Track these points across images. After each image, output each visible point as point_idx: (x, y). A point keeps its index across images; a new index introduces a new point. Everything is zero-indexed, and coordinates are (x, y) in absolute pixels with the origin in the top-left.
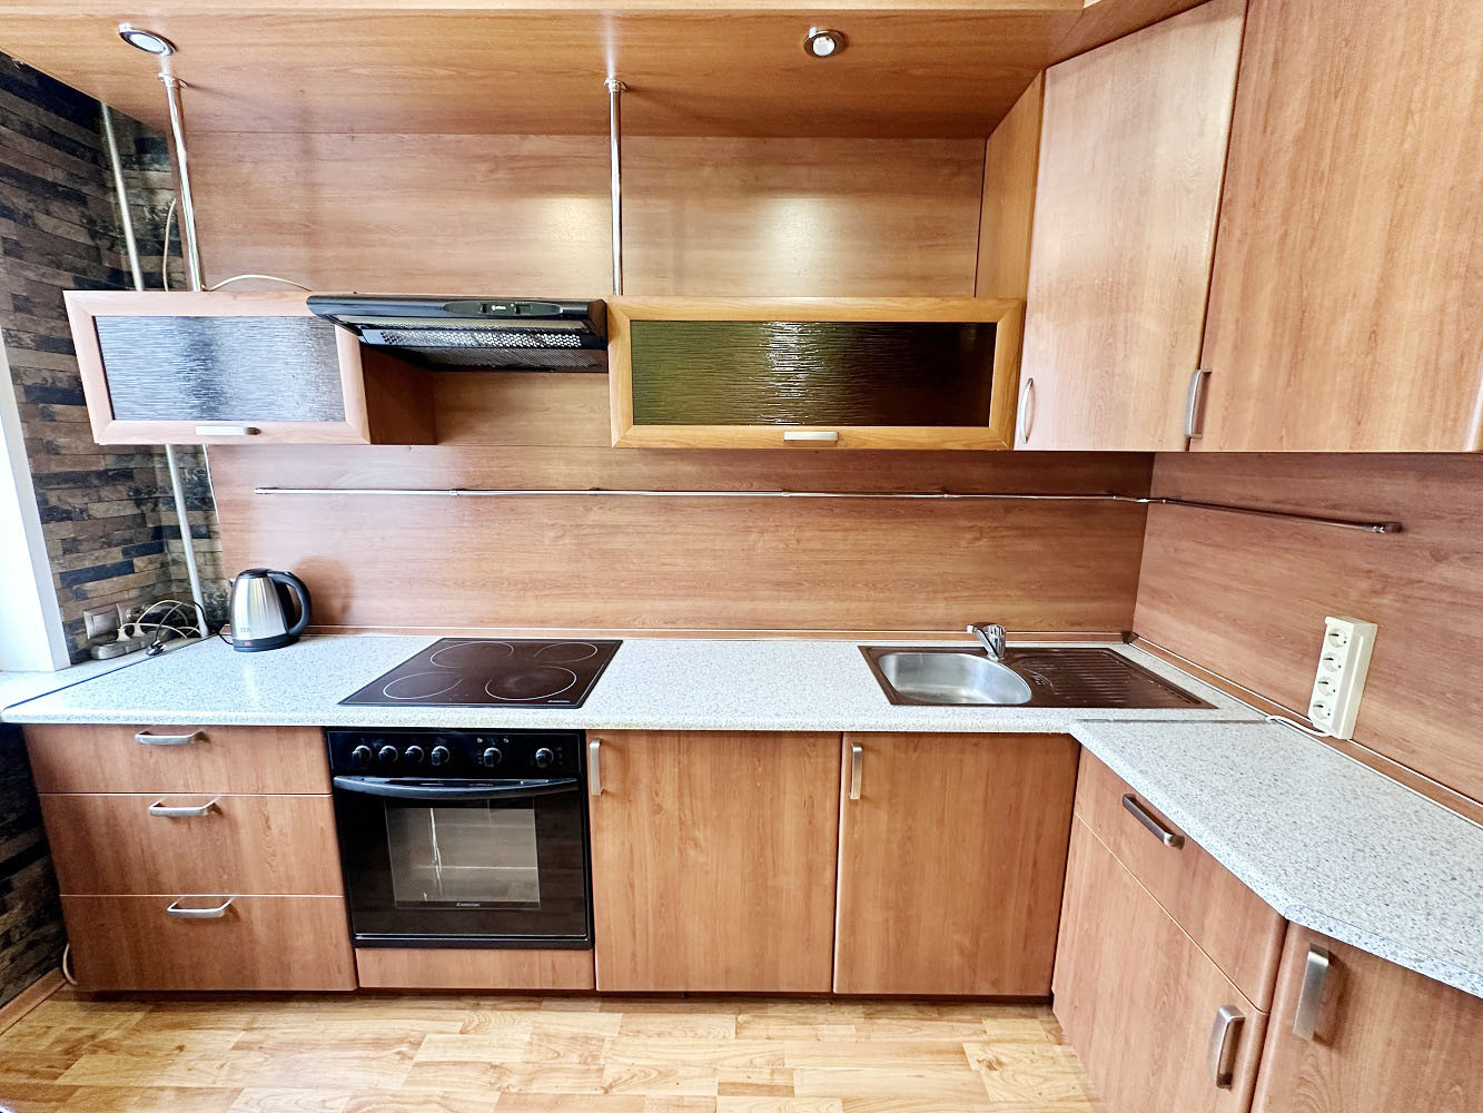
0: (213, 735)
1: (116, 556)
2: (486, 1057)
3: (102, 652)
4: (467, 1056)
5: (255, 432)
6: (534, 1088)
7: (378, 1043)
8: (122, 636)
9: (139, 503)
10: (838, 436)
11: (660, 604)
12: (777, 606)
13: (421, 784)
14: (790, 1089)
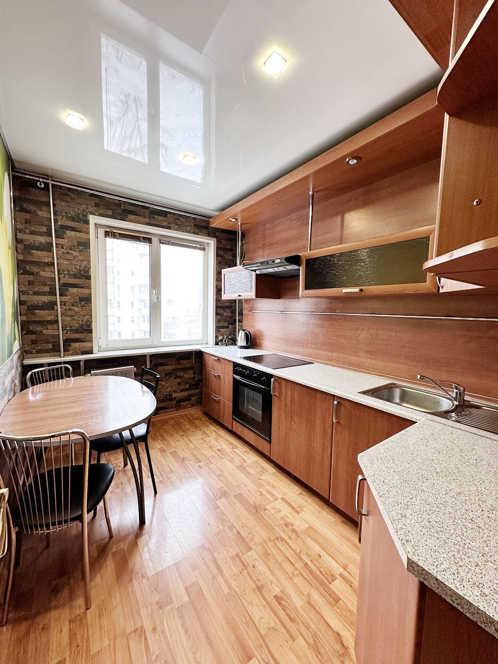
1: (226, 324)
2: (244, 457)
3: (220, 344)
4: (242, 456)
5: (240, 296)
6: (247, 468)
7: (231, 444)
8: (224, 341)
9: (232, 313)
10: (361, 290)
11: (328, 353)
12: (367, 361)
13: (244, 380)
14: (298, 513)
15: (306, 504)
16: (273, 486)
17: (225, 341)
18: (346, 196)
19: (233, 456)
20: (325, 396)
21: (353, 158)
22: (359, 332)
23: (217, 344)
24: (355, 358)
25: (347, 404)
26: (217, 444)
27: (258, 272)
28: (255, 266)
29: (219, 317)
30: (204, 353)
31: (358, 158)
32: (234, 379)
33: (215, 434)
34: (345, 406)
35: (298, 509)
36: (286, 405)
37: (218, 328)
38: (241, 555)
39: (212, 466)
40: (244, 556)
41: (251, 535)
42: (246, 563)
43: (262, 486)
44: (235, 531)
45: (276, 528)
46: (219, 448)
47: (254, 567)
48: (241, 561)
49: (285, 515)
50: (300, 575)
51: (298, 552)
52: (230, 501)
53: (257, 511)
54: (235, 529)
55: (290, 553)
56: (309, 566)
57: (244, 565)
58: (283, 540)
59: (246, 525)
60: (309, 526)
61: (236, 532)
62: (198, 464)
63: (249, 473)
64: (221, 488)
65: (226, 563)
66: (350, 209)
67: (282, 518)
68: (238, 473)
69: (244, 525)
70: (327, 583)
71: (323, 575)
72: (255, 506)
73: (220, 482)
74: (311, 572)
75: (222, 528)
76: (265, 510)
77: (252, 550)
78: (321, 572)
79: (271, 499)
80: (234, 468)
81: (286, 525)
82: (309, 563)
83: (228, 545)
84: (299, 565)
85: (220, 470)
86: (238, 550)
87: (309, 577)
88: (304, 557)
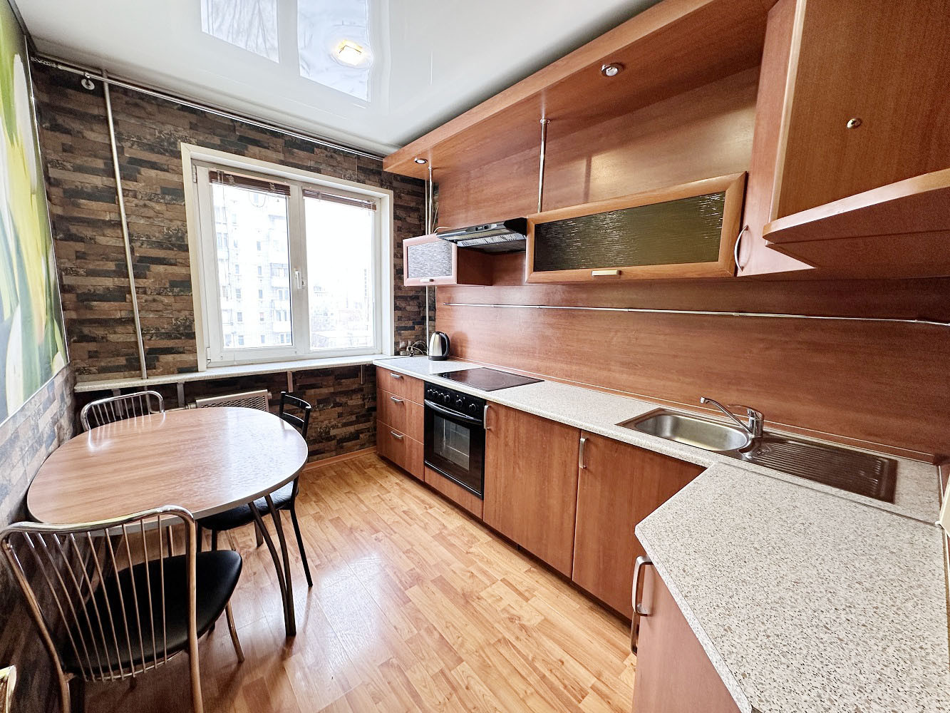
0: (405, 378)
1: (410, 324)
2: (444, 522)
3: (401, 353)
4: (440, 519)
5: (432, 280)
6: (449, 538)
7: (423, 501)
8: (407, 350)
9: (419, 307)
10: (620, 273)
11: (565, 366)
12: (624, 377)
13: (442, 408)
14: (527, 600)
15: (537, 586)
16: (488, 562)
17: (410, 349)
18: (595, 130)
19: (427, 521)
20: (566, 430)
21: (612, 65)
22: (612, 334)
23: (397, 353)
24: (605, 373)
25: (600, 442)
26: (403, 504)
27: (460, 244)
28: (457, 235)
29: (399, 313)
30: (377, 368)
31: (621, 66)
32: (427, 407)
33: (398, 488)
34: (596, 446)
35: (527, 594)
36: (506, 445)
37: (398, 330)
38: (447, 671)
39: (395, 537)
40: (452, 672)
41: (460, 639)
42: (455, 684)
43: (472, 563)
44: (436, 635)
45: (496, 625)
46: (405, 508)
47: (467, 688)
48: (447, 679)
49: (509, 605)
50: (536, 695)
51: (530, 658)
52: (426, 589)
53: (467, 602)
54: (435, 633)
55: (518, 663)
56: (548, 679)
57: (453, 688)
58: (507, 642)
59: (453, 626)
60: (543, 618)
61: (438, 636)
62: (374, 536)
63: (453, 545)
64: (411, 570)
65: (425, 687)
66: (599, 150)
67: (504, 610)
68: (435, 546)
69: (449, 625)
70: (577, 703)
71: (568, 691)
72: (464, 594)
73: (408, 561)
74: (552, 688)
75: (416, 632)
76: (478, 599)
77: (464, 663)
78: (565, 687)
79: (488, 583)
80: (429, 538)
81: (511, 619)
82: (547, 674)
83: (427, 656)
84: (533, 679)
85: (409, 543)
86: (443, 665)
87: (549, 696)
88: (538, 665)
